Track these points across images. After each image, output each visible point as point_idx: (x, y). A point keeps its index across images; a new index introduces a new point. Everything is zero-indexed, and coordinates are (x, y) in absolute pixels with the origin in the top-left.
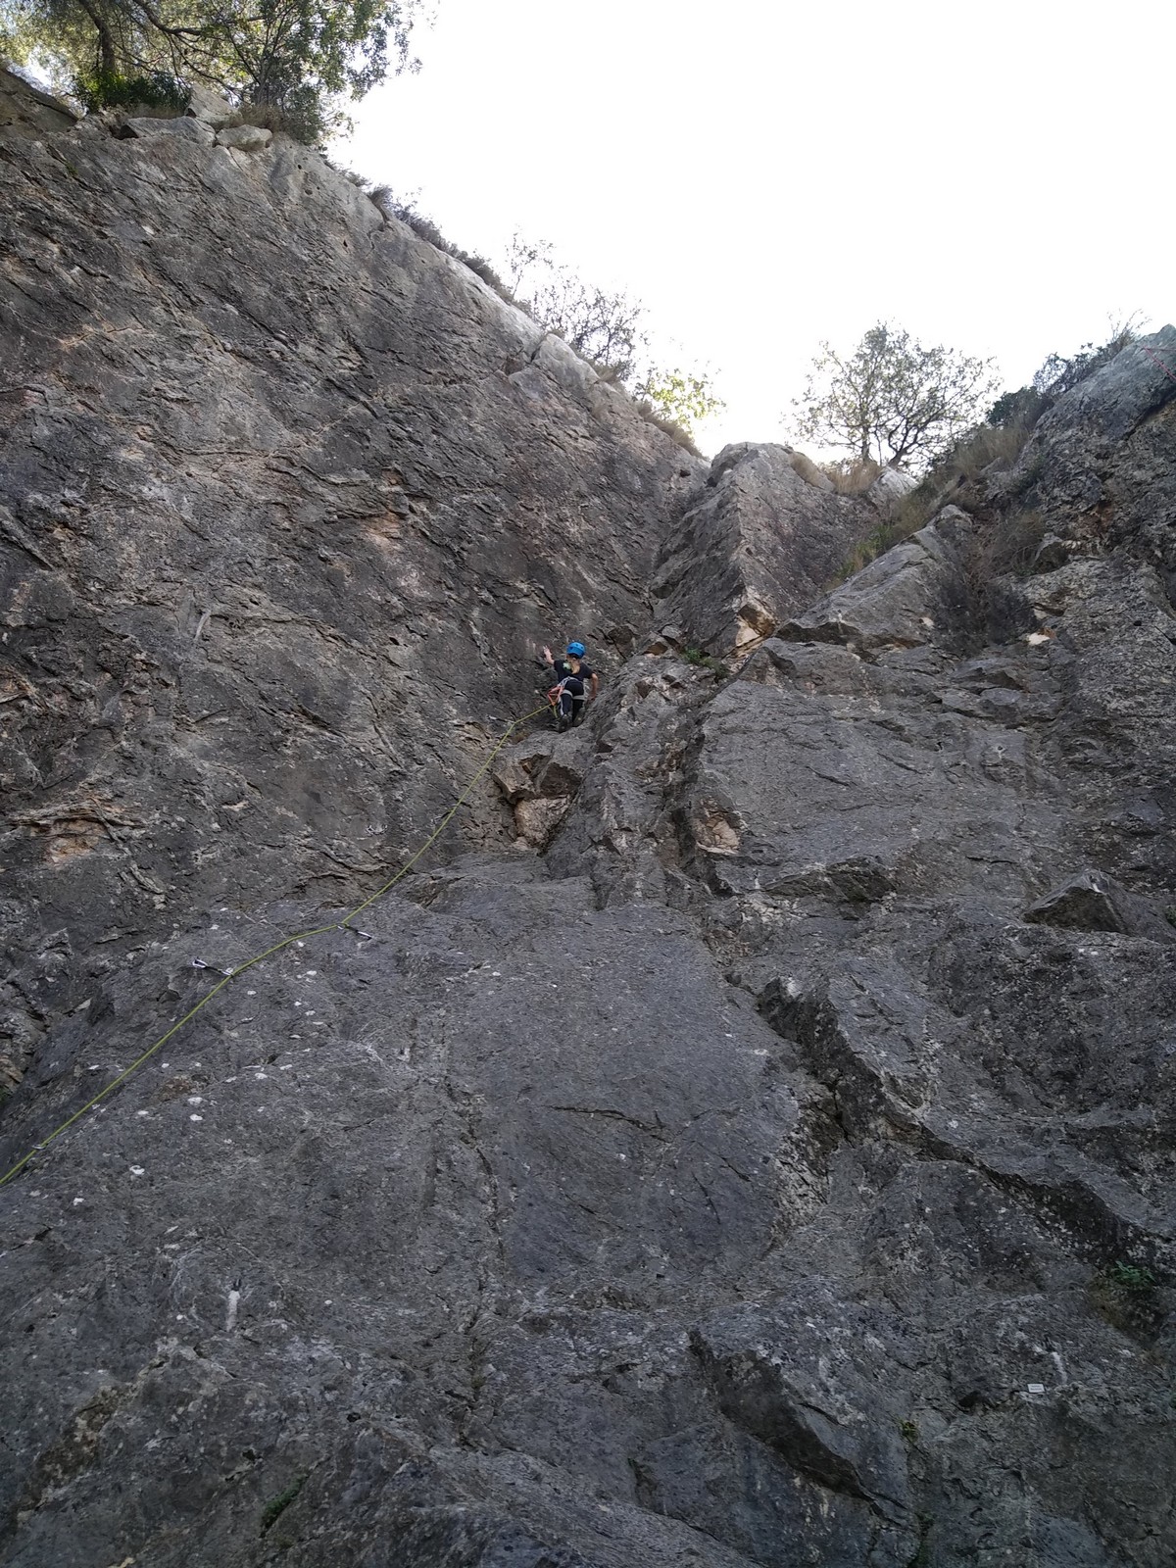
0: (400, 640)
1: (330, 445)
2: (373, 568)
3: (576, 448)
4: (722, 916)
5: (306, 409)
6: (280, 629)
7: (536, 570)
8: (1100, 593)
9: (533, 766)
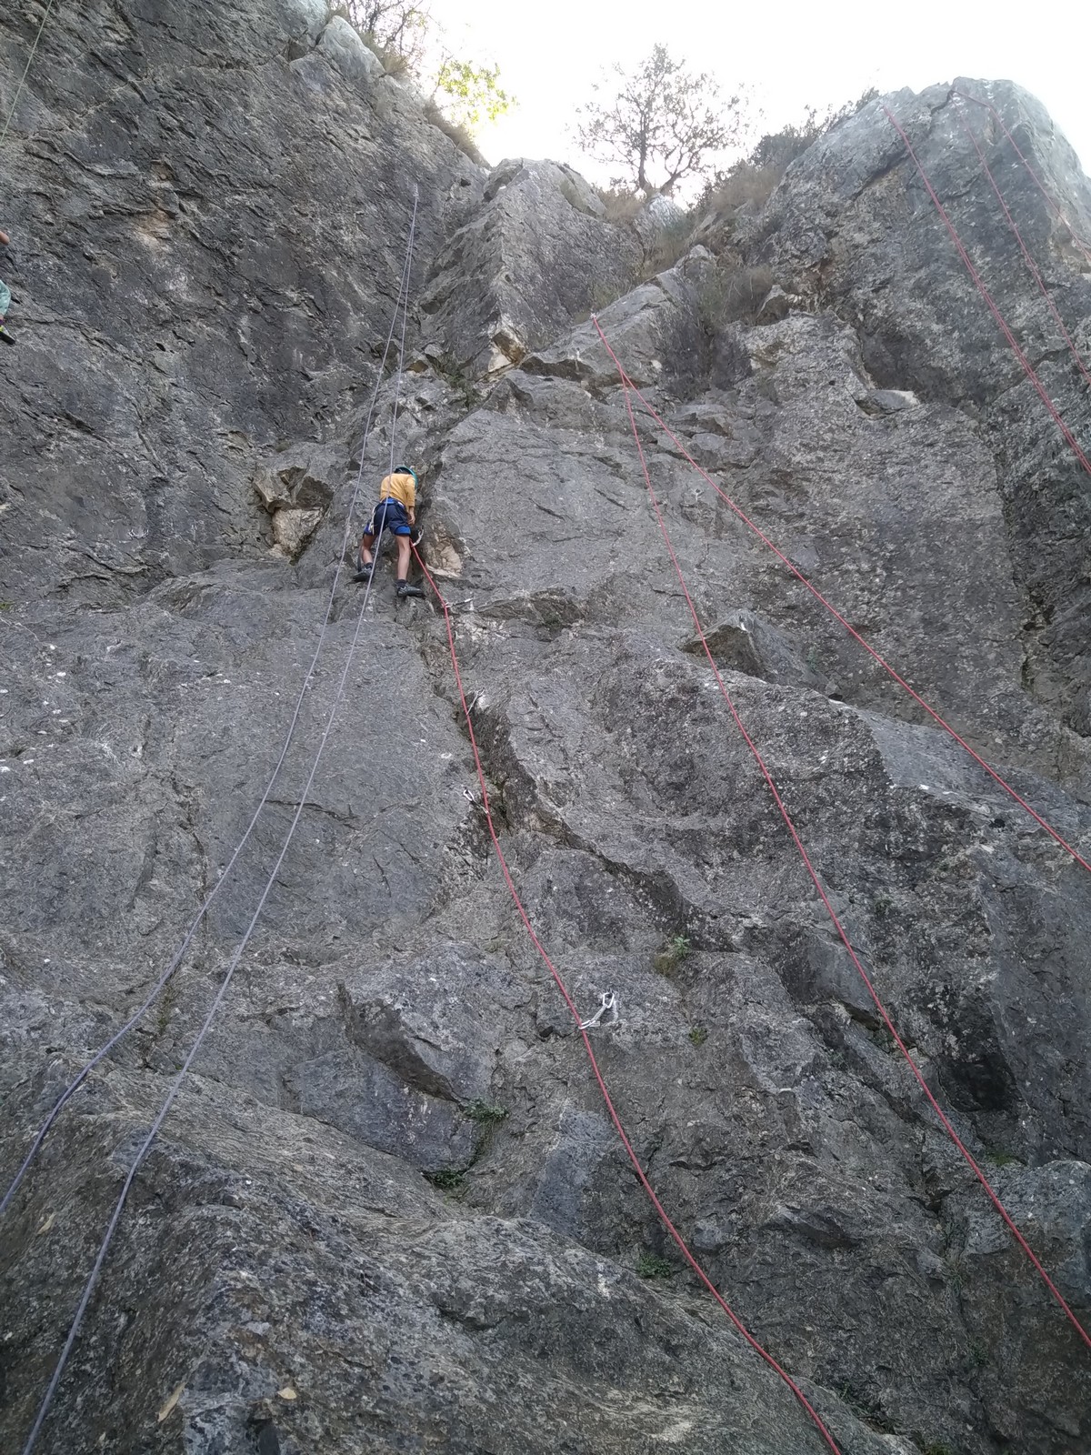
0: (166, 346)
1: (97, 129)
2: (141, 271)
3: (355, 150)
4: (438, 633)
5: (69, 88)
6: (43, 330)
7: (306, 278)
8: (808, 350)
9: (291, 477)
